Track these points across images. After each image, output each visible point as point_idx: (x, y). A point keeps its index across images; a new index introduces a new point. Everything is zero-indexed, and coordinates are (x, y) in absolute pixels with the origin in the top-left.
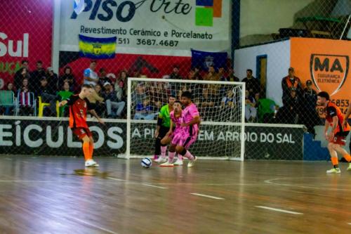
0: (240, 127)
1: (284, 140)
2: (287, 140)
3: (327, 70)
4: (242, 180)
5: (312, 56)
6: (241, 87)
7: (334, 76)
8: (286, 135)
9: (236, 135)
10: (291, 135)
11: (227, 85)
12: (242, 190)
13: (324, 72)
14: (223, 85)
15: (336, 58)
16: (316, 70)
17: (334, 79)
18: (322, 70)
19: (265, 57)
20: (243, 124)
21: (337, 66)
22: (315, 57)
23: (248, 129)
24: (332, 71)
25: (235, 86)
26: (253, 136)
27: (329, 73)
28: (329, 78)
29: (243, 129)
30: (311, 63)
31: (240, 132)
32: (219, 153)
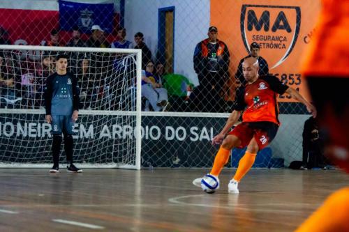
0: (134, 117)
1: (202, 137)
2: (207, 137)
3: (266, 29)
4: (139, 199)
5: (244, 8)
6: (135, 57)
7: (278, 39)
8: (204, 129)
9: (128, 130)
10: (212, 129)
11: (114, 54)
12: (138, 213)
13: (262, 32)
14: (107, 54)
15: (280, 10)
16: (250, 28)
17: (278, 42)
18: (258, 29)
19: (172, 10)
20: (139, 113)
21: (281, 23)
22: (248, 9)
23: (146, 121)
24: (274, 30)
25: (125, 54)
26: (155, 132)
27: (270, 33)
28: (269, 42)
29: (139, 121)
30: (242, 18)
31: (134, 125)
32: (103, 157)
